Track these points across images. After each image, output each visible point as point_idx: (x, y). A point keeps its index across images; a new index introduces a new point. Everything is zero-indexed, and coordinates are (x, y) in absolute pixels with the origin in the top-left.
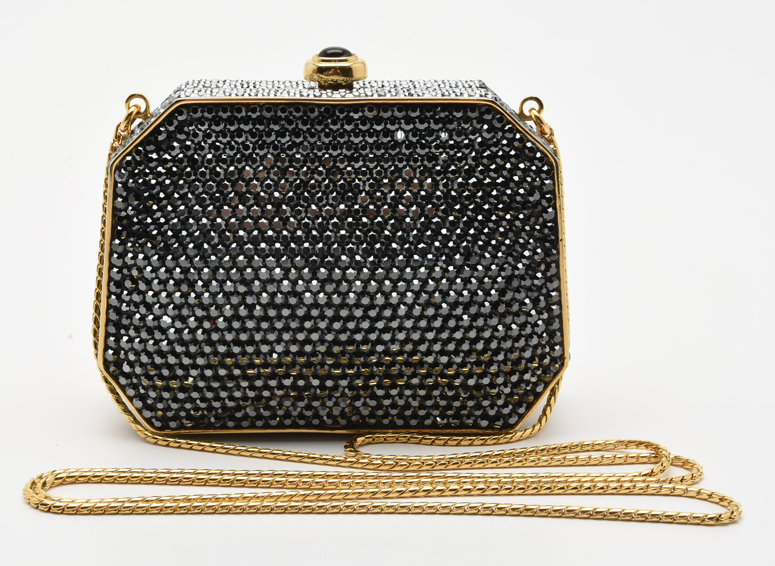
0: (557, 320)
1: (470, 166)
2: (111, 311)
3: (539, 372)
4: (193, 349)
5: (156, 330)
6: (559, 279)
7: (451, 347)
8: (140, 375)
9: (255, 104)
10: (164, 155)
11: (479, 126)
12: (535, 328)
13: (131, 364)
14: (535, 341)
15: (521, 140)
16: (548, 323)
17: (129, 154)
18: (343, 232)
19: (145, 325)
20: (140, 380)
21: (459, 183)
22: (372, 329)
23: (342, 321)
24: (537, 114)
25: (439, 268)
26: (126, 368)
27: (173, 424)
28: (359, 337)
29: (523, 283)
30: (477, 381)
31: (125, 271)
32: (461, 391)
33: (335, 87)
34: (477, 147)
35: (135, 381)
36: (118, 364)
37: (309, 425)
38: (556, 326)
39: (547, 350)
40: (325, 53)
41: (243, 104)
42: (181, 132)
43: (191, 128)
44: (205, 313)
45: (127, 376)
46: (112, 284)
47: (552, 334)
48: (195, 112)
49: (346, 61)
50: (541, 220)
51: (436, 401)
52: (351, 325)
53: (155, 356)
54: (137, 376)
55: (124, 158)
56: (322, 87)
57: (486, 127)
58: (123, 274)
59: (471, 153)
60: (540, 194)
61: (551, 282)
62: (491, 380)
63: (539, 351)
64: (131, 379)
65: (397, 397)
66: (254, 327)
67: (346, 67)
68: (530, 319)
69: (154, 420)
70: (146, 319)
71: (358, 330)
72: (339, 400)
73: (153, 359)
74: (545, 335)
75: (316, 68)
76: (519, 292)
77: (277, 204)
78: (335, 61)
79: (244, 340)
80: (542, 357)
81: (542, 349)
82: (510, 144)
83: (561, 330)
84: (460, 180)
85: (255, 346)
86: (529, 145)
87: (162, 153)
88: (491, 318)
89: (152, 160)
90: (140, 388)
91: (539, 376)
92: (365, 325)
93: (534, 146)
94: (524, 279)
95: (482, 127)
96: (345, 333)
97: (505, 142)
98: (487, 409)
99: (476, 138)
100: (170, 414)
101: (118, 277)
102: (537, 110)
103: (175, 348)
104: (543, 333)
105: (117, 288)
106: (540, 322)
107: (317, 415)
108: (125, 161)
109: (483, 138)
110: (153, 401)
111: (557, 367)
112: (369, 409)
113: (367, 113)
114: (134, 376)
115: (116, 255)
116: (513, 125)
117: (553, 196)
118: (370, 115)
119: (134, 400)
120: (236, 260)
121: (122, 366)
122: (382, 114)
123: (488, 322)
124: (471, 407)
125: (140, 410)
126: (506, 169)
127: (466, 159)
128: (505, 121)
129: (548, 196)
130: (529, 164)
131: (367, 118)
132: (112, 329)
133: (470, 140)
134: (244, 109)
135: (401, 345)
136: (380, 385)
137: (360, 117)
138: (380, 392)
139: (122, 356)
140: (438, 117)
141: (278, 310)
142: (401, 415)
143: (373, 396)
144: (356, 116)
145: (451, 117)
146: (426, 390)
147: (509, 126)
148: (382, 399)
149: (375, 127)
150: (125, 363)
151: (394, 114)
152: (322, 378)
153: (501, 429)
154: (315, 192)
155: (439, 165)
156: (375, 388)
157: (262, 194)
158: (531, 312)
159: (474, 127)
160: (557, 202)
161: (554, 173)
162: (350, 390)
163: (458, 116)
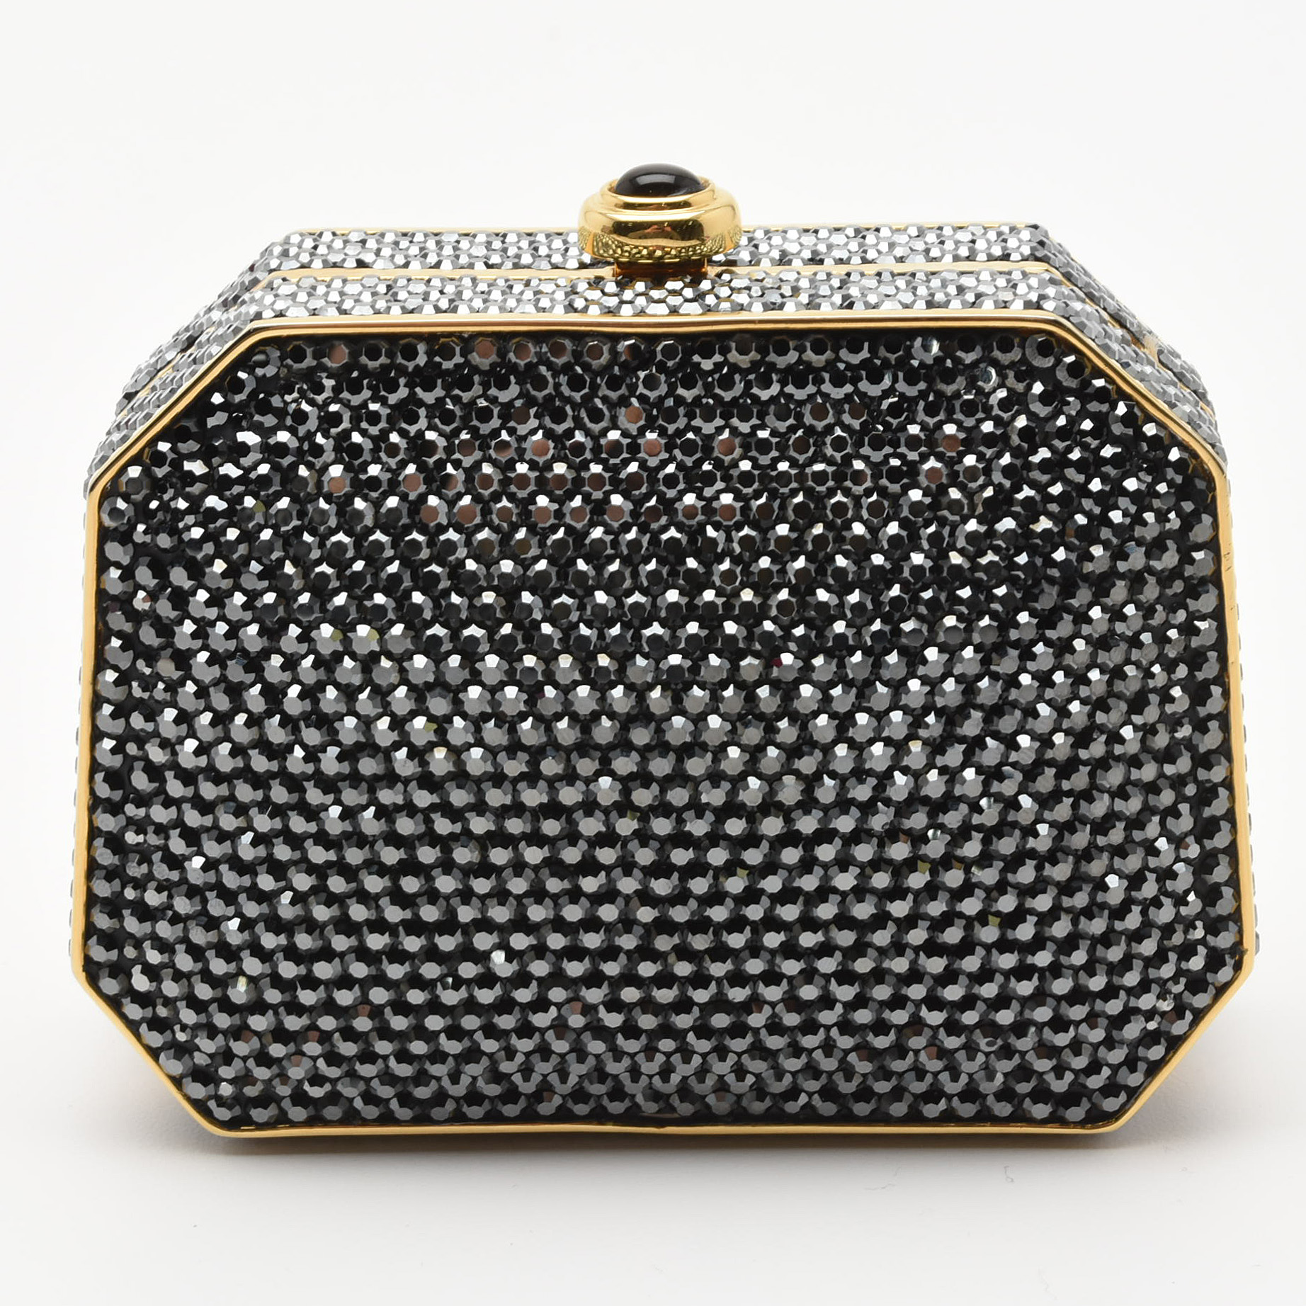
0: (1224, 860)
1: (999, 488)
3: (1177, 989)
4: (304, 941)
5: (210, 890)
6: (1229, 759)
7: (953, 935)
8: (176, 999)
9: (450, 335)
10: (221, 465)
11: (1020, 387)
12: (1168, 882)
13: (152, 973)
14: (1165, 914)
15: (1129, 419)
16: (1204, 865)
17: (134, 461)
18: (675, 659)
19: (183, 880)
20: (176, 1012)
21: (970, 533)
22: (751, 895)
23: (676, 875)
25: (919, 743)
26: (141, 983)
27: (259, 1114)
28: (718, 914)
29: (1135, 774)
30: (1021, 1013)
31: (132, 749)
32: (978, 1037)
33: (657, 273)
34: (1015, 440)
35: (162, 1012)
36: (120, 970)
37: (600, 1115)
38: (1221, 873)
39: (1199, 933)
40: (633, 185)
41: (420, 337)
42: (265, 408)
43: (288, 398)
44: (332, 856)
45: (144, 1000)
46: (99, 777)
47: (1210, 895)
48: (299, 356)
49: (686, 205)
50: (1181, 616)
51: (916, 1060)
52: (699, 886)
53: (210, 954)
54: (168, 1002)
55: (123, 470)
56: (629, 273)
57: (1038, 388)
58: (126, 755)
59: (999, 455)
60: (1178, 551)
61: (1209, 767)
62: (1055, 1010)
63: (1177, 939)
64: (154, 1007)
65: (820, 1051)
66: (456, 890)
67: (687, 221)
68: (1153, 863)
69: (212, 1104)
70: (186, 864)
71: (716, 897)
72: (672, 1059)
73: (206, 962)
74: (1191, 897)
75: (609, 224)
76: (1126, 797)
77: (510, 590)
78: (659, 207)
79: (431, 920)
80: (1187, 951)
81: (1186, 932)
82: (1102, 432)
83: (1234, 881)
84: (972, 525)
85: (459, 933)
86: (1150, 430)
87: (216, 461)
88: (1054, 862)
89: (190, 478)
90: (177, 1028)
91: (1178, 997)
92: (736, 885)
93: (1163, 434)
94: (1139, 765)
95: (1029, 387)
96: (684, 903)
97: (1087, 425)
98: (1045, 1077)
99: (1013, 418)
100: (251, 1091)
101: (117, 761)
103: (259, 938)
104: (1187, 892)
105: (112, 788)
106: (1180, 867)
107: (617, 1093)
108: (124, 479)
109: (1032, 416)
110: (209, 1061)
111: (1224, 974)
112: (750, 1079)
113: (734, 356)
114: (159, 1001)
115: (107, 709)
116: (1109, 380)
117: (1212, 555)
118: (743, 361)
119: (162, 1056)
120: (407, 727)
121: (130, 976)
122: (772, 357)
123: (1046, 873)
124: (1006, 1075)
125: (177, 1082)
126: (1089, 494)
127: (987, 471)
128: (1087, 371)
129: (1198, 555)
130: (1149, 479)
131: (735, 368)
132: (103, 889)
133: (998, 422)
134: (421, 348)
135: (826, 933)
136: (774, 1027)
137: (718, 367)
138: (774, 1042)
139: (130, 952)
140: (915, 363)
141: (516, 849)
142: (829, 1093)
143: (758, 1050)
144: (707, 365)
145: (949, 363)
146: (892, 1036)
147: (1099, 383)
148: (781, 1059)
149: (755, 390)
150: (137, 970)
151: (804, 357)
152: (630, 1011)
153: (1082, 1124)
154: (603, 560)
155: (919, 487)
156: (763, 1032)
157: (471, 565)
158: (1157, 844)
159: (1009, 390)
160: (1223, 569)
161: (1214, 499)
162: (699, 1038)
163: (968, 361)
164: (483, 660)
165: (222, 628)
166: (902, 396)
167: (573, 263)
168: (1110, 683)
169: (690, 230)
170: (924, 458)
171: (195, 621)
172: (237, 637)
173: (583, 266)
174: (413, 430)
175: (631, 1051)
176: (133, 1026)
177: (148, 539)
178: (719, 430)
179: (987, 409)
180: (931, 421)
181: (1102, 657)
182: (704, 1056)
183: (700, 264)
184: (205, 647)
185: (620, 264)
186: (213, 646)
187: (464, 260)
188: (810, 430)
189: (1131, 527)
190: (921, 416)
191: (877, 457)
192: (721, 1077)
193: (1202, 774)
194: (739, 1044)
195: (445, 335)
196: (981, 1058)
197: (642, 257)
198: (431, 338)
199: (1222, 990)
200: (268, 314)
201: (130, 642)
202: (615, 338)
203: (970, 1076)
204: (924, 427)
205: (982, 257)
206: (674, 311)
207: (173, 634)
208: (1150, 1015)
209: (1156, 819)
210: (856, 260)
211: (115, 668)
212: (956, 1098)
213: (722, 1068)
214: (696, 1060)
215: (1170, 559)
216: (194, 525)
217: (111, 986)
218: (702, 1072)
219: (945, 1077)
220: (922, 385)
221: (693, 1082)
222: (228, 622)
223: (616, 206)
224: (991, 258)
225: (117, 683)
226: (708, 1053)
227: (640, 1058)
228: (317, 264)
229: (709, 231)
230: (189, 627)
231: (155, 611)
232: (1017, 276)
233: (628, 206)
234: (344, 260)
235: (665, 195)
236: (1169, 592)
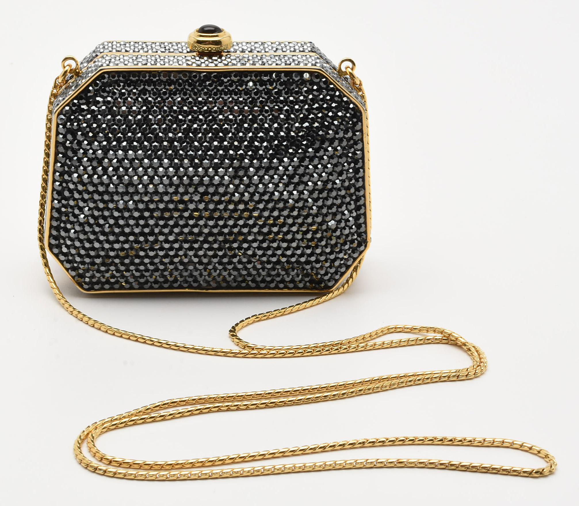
0: (362, 217)
1: (304, 115)
2: (54, 211)
3: (349, 252)
4: (112, 238)
5: (86, 224)
6: (364, 189)
7: (289, 237)
8: (74, 254)
9: (155, 71)
10: (92, 106)
11: (310, 87)
12: (347, 223)
13: (68, 247)
14: (347, 231)
15: (340, 96)
16: (357, 218)
17: (67, 105)
18: (216, 161)
19: (78, 221)
20: (74, 258)
22: (235, 226)
23: (215, 220)
24: (351, 71)
25: (282, 184)
26: (65, 250)
27: (96, 287)
28: (226, 230)
29: (339, 193)
30: (307, 258)
31: (64, 185)
32: (295, 265)
33: (210, 55)
34: (309, 102)
35: (70, 258)
36: (59, 246)
37: (191, 287)
38: (362, 220)
39: (355, 237)
40: (203, 30)
41: (147, 72)
42: (104, 91)
43: (110, 88)
44: (120, 214)
45: (65, 254)
46: (55, 192)
47: (359, 226)
48: (114, 77)
49: (217, 36)
50: (352, 150)
51: (278, 272)
52: (221, 223)
53: (85, 242)
54: (72, 255)
55: (64, 107)
56: (202, 54)
57: (315, 87)
58: (63, 186)
59: (305, 105)
60: (352, 132)
61: (359, 191)
62: (316, 258)
63: (350, 238)
64: (68, 256)
65: (252, 269)
66: (154, 224)
67: (217, 41)
68: (344, 217)
69: (83, 284)
71: (225, 226)
72: (211, 271)
73: (84, 244)
74: (354, 227)
75: (196, 41)
76: (337, 199)
77: (171, 141)
78: (209, 36)
79: (147, 232)
80: (352, 242)
81: (352, 236)
82: (332, 100)
83: (365, 223)
84: (297, 125)
85: (154, 236)
86: (345, 99)
87: (90, 105)
88: (317, 217)
89: (83, 110)
90: (74, 262)
91: (349, 254)
92: (231, 223)
93: (348, 100)
94: (341, 191)
95: (313, 87)
96: (217, 228)
97: (328, 98)
98: (313, 276)
99: (309, 96)
100: (94, 280)
101: (60, 188)
102: (351, 67)
103: (99, 237)
104: (352, 226)
105: (59, 196)
106: (351, 219)
107: (196, 281)
108: (64, 110)
109: (313, 95)
110: (83, 272)
111: (362, 248)
112: (232, 277)
113: (233, 78)
114: (70, 255)
115: (58, 174)
116: (334, 85)
117: (361, 133)
118: (235, 79)
119: (70, 271)
120: (142, 179)
121: (62, 248)
122: (243, 78)
123: (315, 220)
124: (302, 276)
125: (73, 277)
126: (329, 116)
127: (301, 110)
128: (329, 83)
129: (357, 133)
130: (345, 112)
131: (233, 81)
132: (55, 224)
133: (304, 96)
134: (147, 75)
135: (255, 236)
136: (240, 262)
137: (228, 81)
138: (240, 266)
139: (62, 241)
140: (282, 80)
141: (171, 213)
142: (253, 281)
143: (235, 269)
144: (225, 80)
145: (291, 80)
146: (272, 265)
147: (332, 86)
148: (241, 271)
149: (239, 87)
150: (63, 246)
151: (252, 78)
152: (201, 257)
153: (322, 289)
154: (197, 133)
155: (283, 114)
156: (237, 263)
157: (161, 134)
158: (345, 212)
159: (308, 88)
160: (364, 137)
161: (362, 118)
162: (219, 265)
163: (296, 80)
164: (163, 160)
165: (91, 151)
166: (278, 89)
167: (185, 51)
168: (333, 168)
169: (218, 43)
170: (284, 106)
171: (83, 149)
172: (95, 154)
173: (188, 52)
174: (145, 97)
175: (200, 269)
176: (62, 262)
177: (71, 127)
178: (229, 98)
179: (301, 93)
181: (331, 161)
182: (220, 270)
183: (221, 52)
184: (86, 157)
185: (199, 52)
186: (89, 156)
187: (154, 50)
188: (253, 98)
189: (340, 126)
190: (284, 95)
191: (272, 106)
192: (224, 276)
193: (357, 193)
194: (230, 267)
196: (296, 271)
197: (206, 50)
198: (150, 72)
199: (361, 252)
200: (104, 65)
201: (65, 155)
202: (201, 73)
203: (292, 276)
204: (284, 98)
205: (298, 51)
206: (216, 65)
207: (77, 153)
208: (342, 259)
209: (345, 205)
210: (263, 51)
211: (60, 162)
212: (288, 282)
213: (225, 273)
214: (218, 271)
215: (350, 134)
216: (84, 123)
217: (56, 251)
218: (219, 275)
219: (285, 276)
220: (284, 86)
221: (217, 277)
222: (93, 150)
223: (198, 36)
224: (300, 51)
225: (61, 166)
226: (221, 269)
227: (203, 271)
228: (114, 51)
229: (223, 43)
230: (82, 151)
231: (72, 146)
232: (308, 56)
233: (201, 36)
234: (121, 50)
235: (212, 33)
236: (349, 143)
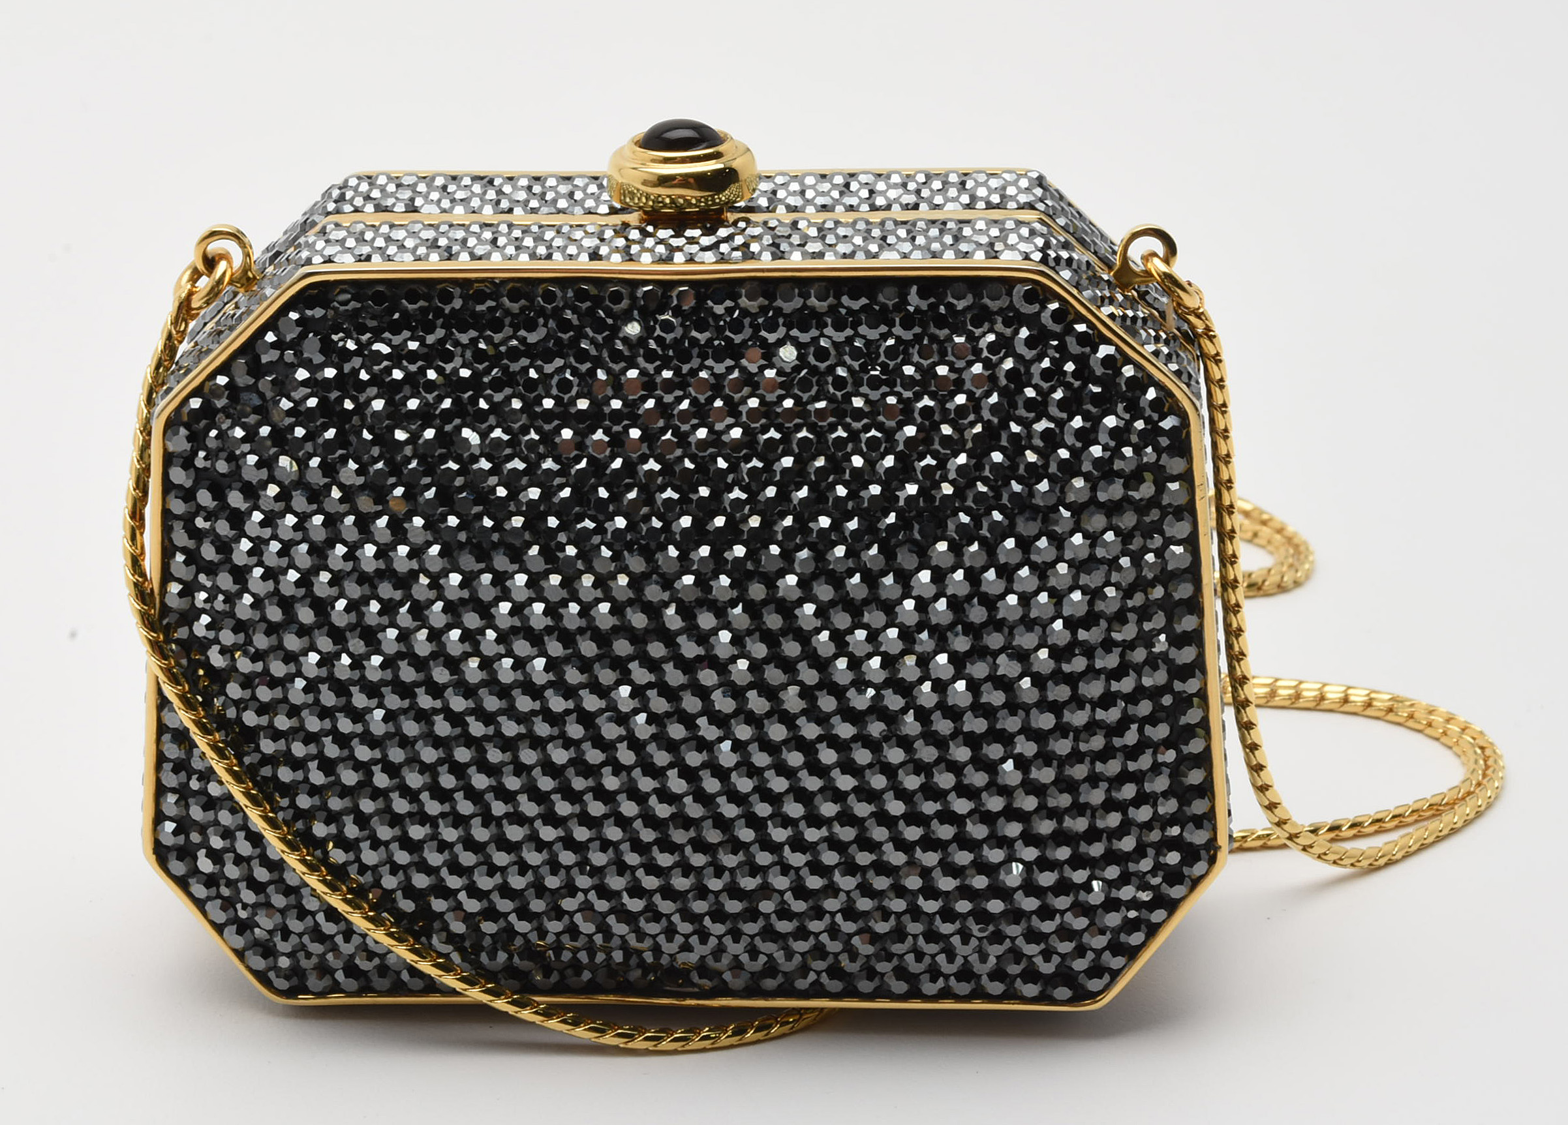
0: (1199, 763)
2: (167, 737)
3: (1156, 881)
4: (351, 830)
6: (1204, 672)
7: (946, 831)
8: (237, 881)
9: (484, 281)
11: (1008, 332)
13: (215, 856)
14: (1143, 814)
15: (1110, 362)
16: (1180, 768)
17: (195, 393)
18: (688, 580)
20: (237, 890)
21: (960, 466)
25: (913, 657)
26: (205, 865)
27: (314, 984)
29: (1115, 686)
32: (971, 923)
33: (679, 221)
34: (1003, 381)
35: (225, 892)
36: (186, 853)
37: (628, 988)
38: (1196, 777)
39: (1175, 830)
40: (656, 140)
41: (457, 283)
43: (335, 337)
44: (376, 754)
45: (208, 880)
47: (1186, 796)
49: (705, 158)
50: (1157, 541)
51: (915, 944)
54: (230, 883)
55: (185, 401)
57: (1024, 333)
59: (988, 394)
60: (1155, 482)
61: (1184, 680)
62: (1042, 900)
63: (1155, 835)
64: (218, 887)
65: (826, 934)
66: (490, 786)
69: (272, 975)
72: (690, 940)
74: (1168, 797)
76: (1107, 707)
77: (536, 516)
78: (683, 161)
79: (467, 814)
80: (1164, 847)
81: (1163, 830)
82: (1084, 373)
83: (1208, 784)
84: (962, 459)
85: (492, 826)
86: (1128, 371)
90: (239, 906)
91: (1156, 889)
93: (1140, 375)
94: (1119, 678)
95: (1017, 332)
97: (1070, 367)
98: (1034, 959)
99: (1001, 361)
100: (306, 964)
104: (1164, 793)
106: (1157, 770)
108: (185, 410)
109: (1019, 358)
110: (268, 937)
111: (1199, 868)
112: (762, 959)
113: (744, 302)
114: (223, 882)
116: (1090, 325)
117: (1186, 485)
118: (752, 305)
119: (226, 931)
120: (443, 638)
121: (195, 858)
122: (779, 303)
124: (998, 957)
125: (240, 954)
126: (1071, 430)
127: (977, 409)
128: (1070, 317)
129: (1174, 486)
130: (1127, 416)
131: (745, 313)
132: (171, 779)
133: (987, 364)
134: (457, 293)
135: (830, 828)
136: (784, 913)
137: (729, 311)
138: (784, 926)
139: (195, 837)
140: (911, 309)
141: (544, 750)
142: (835, 972)
143: (769, 933)
144: (719, 309)
145: (942, 309)
146: (892, 921)
147: (1081, 328)
148: (791, 941)
149: (763, 333)
150: (202, 853)
151: (809, 303)
152: (651, 896)
153: (1069, 1002)
154: (622, 489)
155: (912, 424)
156: (773, 916)
157: (501, 492)
159: (997, 334)
160: (1197, 498)
161: (1188, 434)
162: (714, 922)
163: (960, 308)
164: (512, 578)
165: (275, 546)
166: (898, 339)
167: (604, 209)
168: (1091, 603)
170: (918, 397)
171: (251, 539)
172: (289, 555)
173: (613, 211)
174: (448, 368)
175: (653, 933)
176: (200, 904)
177: (208, 464)
178: (730, 370)
179: (977, 352)
180: (925, 363)
181: (1084, 579)
182: (720, 938)
183: (720, 211)
184: (260, 564)
185: (645, 213)
186: (267, 563)
187: (505, 204)
188: (814, 370)
189: (1111, 460)
190: (916, 358)
191: (875, 395)
192: (736, 957)
193: (1178, 686)
194: (750, 928)
195: (478, 280)
196: (974, 942)
197: (665, 206)
198: (465, 284)
199: (1196, 882)
200: (317, 259)
201: (192, 558)
202: (634, 284)
203: (965, 958)
204: (918, 367)
205: (981, 205)
206: (691, 259)
207: (231, 551)
208: (1134, 904)
209: (1134, 727)
210: (865, 207)
211: (179, 581)
212: (952, 978)
213: (735, 949)
214: (713, 941)
215: (1146, 490)
216: (249, 453)
217: (179, 868)
218: (719, 951)
219: (941, 959)
220: (917, 330)
221: (710, 961)
222: (281, 541)
223: (643, 159)
224: (990, 206)
225: (181, 594)
226: (724, 935)
227: (661, 939)
228: (370, 208)
230: (245, 545)
231: (214, 530)
232: (1010, 225)
233: (654, 160)
234: (394, 205)
235: (686, 150)
236: (1147, 519)
